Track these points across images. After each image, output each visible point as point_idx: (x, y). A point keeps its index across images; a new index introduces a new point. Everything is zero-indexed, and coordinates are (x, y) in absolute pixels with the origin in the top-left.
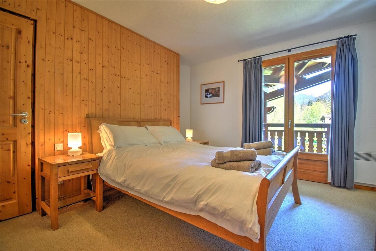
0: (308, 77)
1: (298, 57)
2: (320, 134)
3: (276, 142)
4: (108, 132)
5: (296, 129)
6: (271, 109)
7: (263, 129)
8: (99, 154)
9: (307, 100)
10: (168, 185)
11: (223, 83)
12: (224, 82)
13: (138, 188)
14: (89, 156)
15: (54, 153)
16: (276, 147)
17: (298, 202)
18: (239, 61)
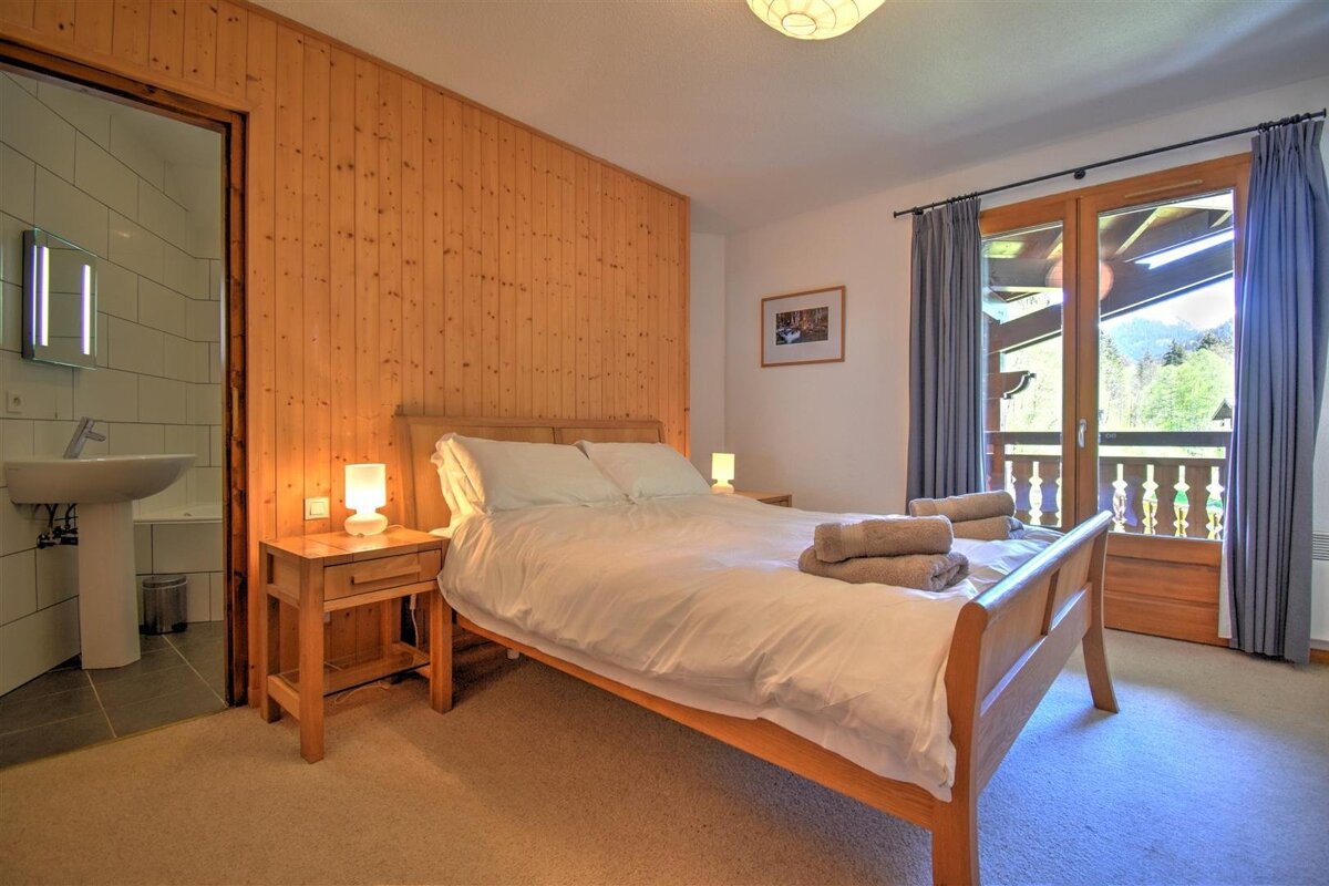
0: (1156, 261)
1: (1110, 197)
2: (1199, 470)
3: (1036, 497)
4: (465, 461)
5: (1105, 451)
6: (1018, 381)
7: (985, 450)
8: (436, 532)
9: (1164, 345)
10: (662, 627)
11: (839, 292)
12: (843, 289)
13: (568, 635)
14: (406, 537)
15: (303, 527)
16: (1036, 514)
17: (1104, 704)
18: (895, 215)
